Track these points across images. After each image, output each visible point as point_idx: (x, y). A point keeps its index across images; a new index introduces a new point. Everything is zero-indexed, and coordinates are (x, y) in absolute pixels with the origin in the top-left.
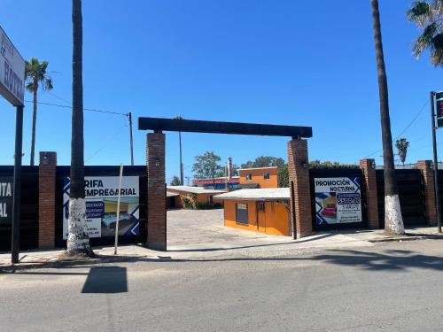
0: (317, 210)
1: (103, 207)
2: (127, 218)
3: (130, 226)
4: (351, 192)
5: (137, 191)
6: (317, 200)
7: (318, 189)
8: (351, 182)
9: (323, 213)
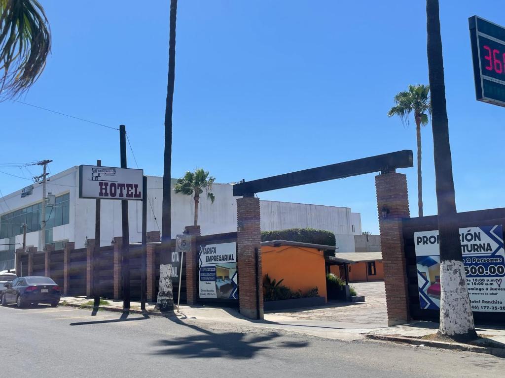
0: (420, 285)
1: (215, 272)
2: (229, 282)
3: (232, 290)
4: (482, 253)
5: (235, 257)
6: (420, 268)
7: (421, 250)
8: (484, 236)
9: (429, 290)
